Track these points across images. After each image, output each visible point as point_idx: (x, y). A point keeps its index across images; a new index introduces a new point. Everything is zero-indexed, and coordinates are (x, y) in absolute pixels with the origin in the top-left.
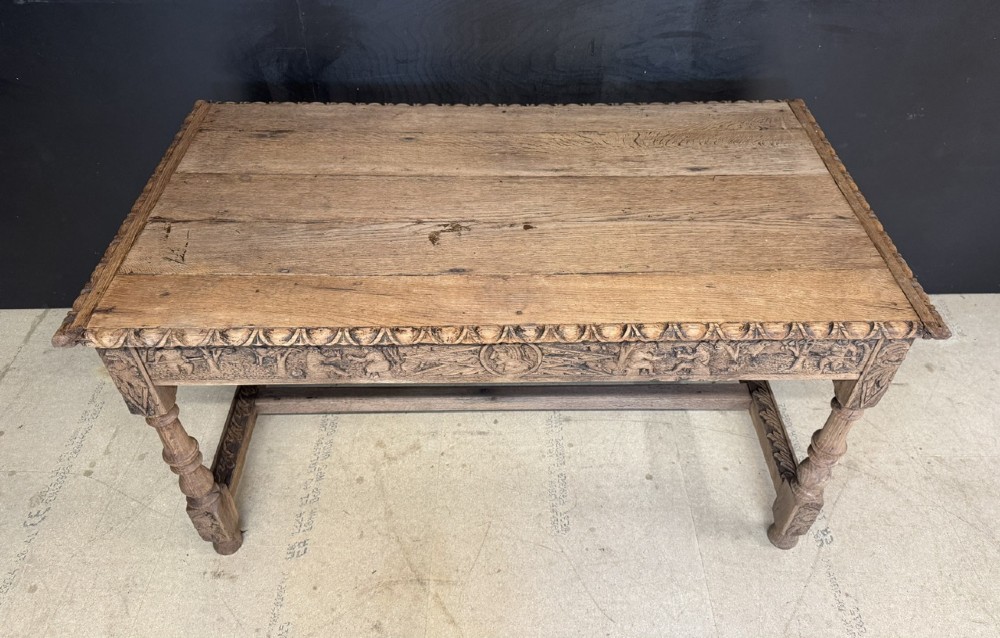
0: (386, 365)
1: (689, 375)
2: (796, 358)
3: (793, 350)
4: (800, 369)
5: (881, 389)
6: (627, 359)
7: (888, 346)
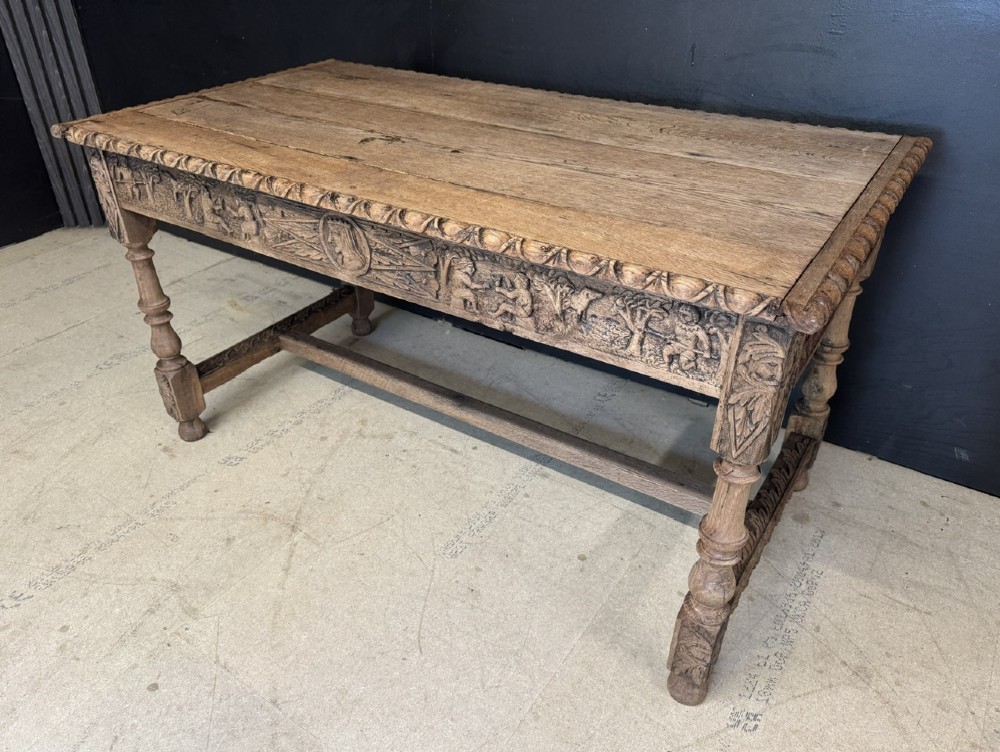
0: (253, 225)
1: (513, 324)
2: (632, 333)
3: (624, 316)
4: (637, 353)
5: (756, 428)
6: (448, 279)
7: (751, 343)
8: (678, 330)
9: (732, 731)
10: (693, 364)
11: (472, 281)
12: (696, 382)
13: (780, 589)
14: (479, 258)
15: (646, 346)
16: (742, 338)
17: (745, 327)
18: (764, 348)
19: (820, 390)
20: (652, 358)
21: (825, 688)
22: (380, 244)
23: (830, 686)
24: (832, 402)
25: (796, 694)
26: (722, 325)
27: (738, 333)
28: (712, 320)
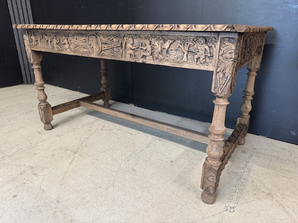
1: (146, 59)
2: (184, 53)
3: (181, 47)
4: (186, 60)
5: (227, 79)
6: (125, 48)
7: (223, 46)
8: (199, 48)
9: (225, 212)
10: (204, 60)
11: (133, 46)
12: (206, 66)
13: (239, 170)
14: (135, 37)
15: (189, 57)
16: (220, 45)
17: (221, 40)
18: (228, 47)
19: (246, 108)
20: (191, 61)
21: (257, 199)
22: (104, 40)
23: (260, 199)
24: (251, 113)
25: (248, 201)
26: (213, 42)
27: (219, 43)
28: (210, 41)
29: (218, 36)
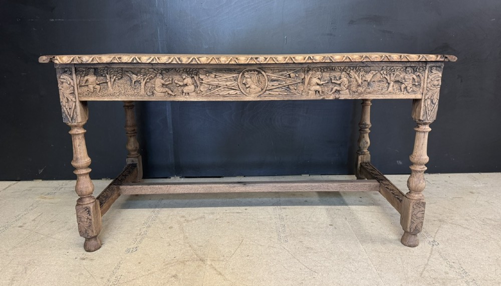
2: (389, 84)
3: (387, 77)
4: (392, 91)
5: (435, 105)
6: (309, 84)
7: (431, 74)
8: (406, 77)
10: (412, 89)
11: (321, 81)
12: (413, 95)
14: (325, 70)
15: (395, 87)
16: (428, 74)
17: (429, 69)
18: (435, 75)
20: (397, 91)
21: (439, 228)
22: (274, 76)
26: (421, 71)
27: (427, 72)
28: (418, 70)
29: (426, 65)
